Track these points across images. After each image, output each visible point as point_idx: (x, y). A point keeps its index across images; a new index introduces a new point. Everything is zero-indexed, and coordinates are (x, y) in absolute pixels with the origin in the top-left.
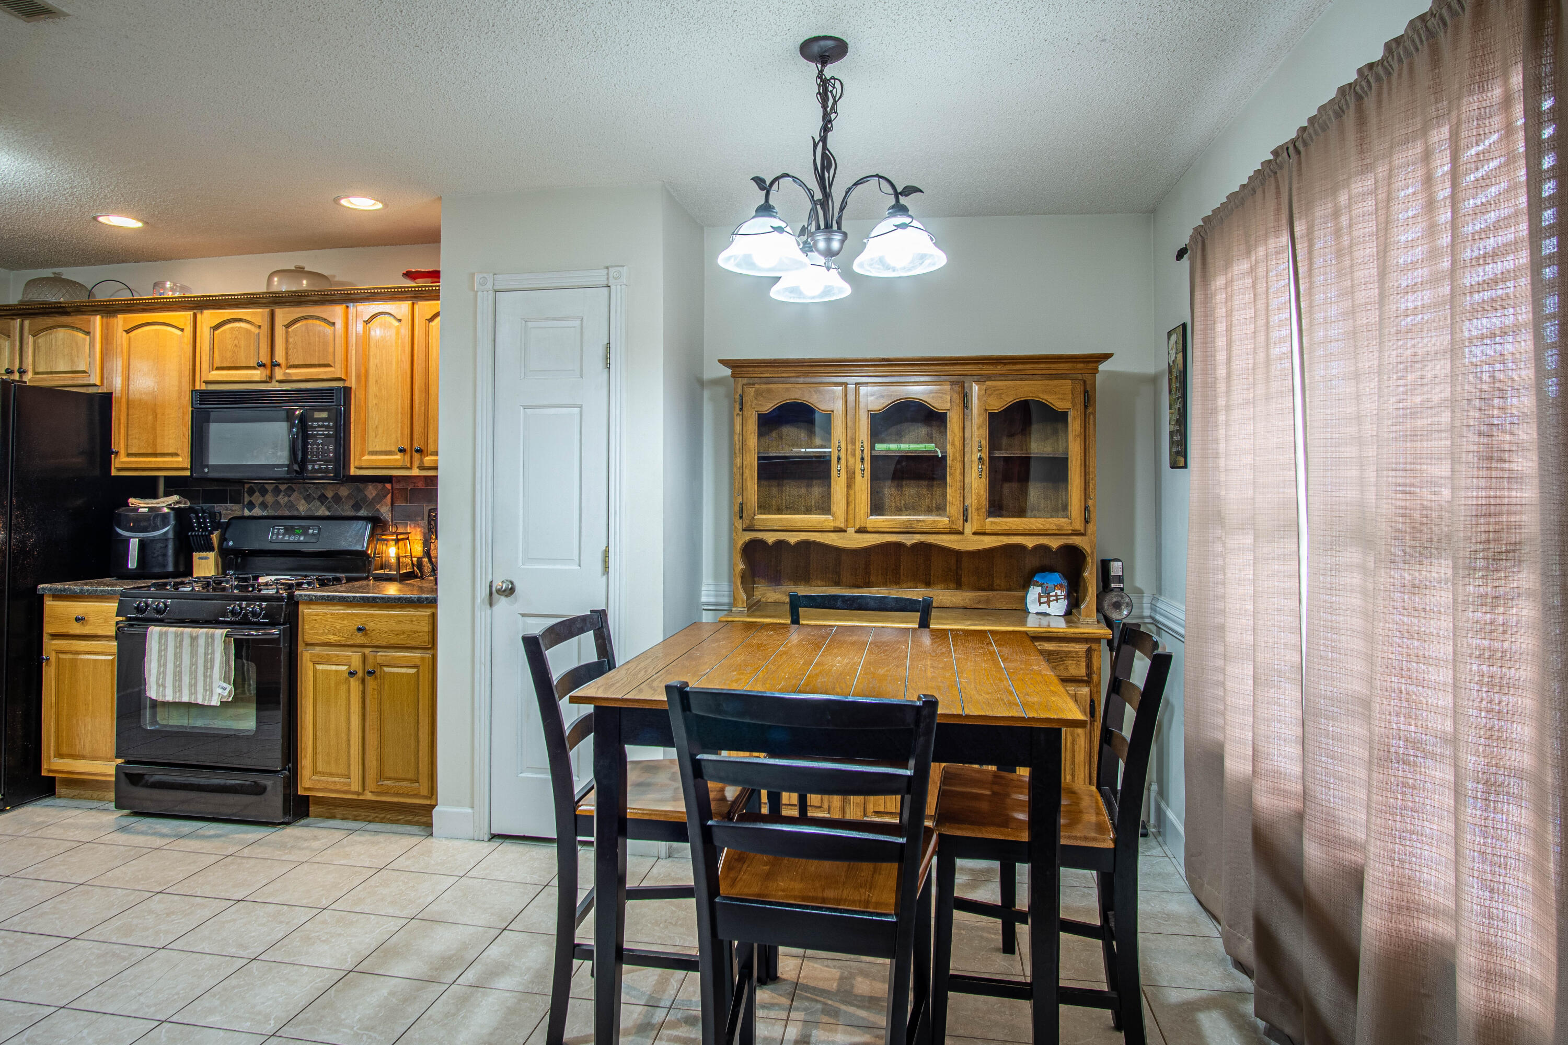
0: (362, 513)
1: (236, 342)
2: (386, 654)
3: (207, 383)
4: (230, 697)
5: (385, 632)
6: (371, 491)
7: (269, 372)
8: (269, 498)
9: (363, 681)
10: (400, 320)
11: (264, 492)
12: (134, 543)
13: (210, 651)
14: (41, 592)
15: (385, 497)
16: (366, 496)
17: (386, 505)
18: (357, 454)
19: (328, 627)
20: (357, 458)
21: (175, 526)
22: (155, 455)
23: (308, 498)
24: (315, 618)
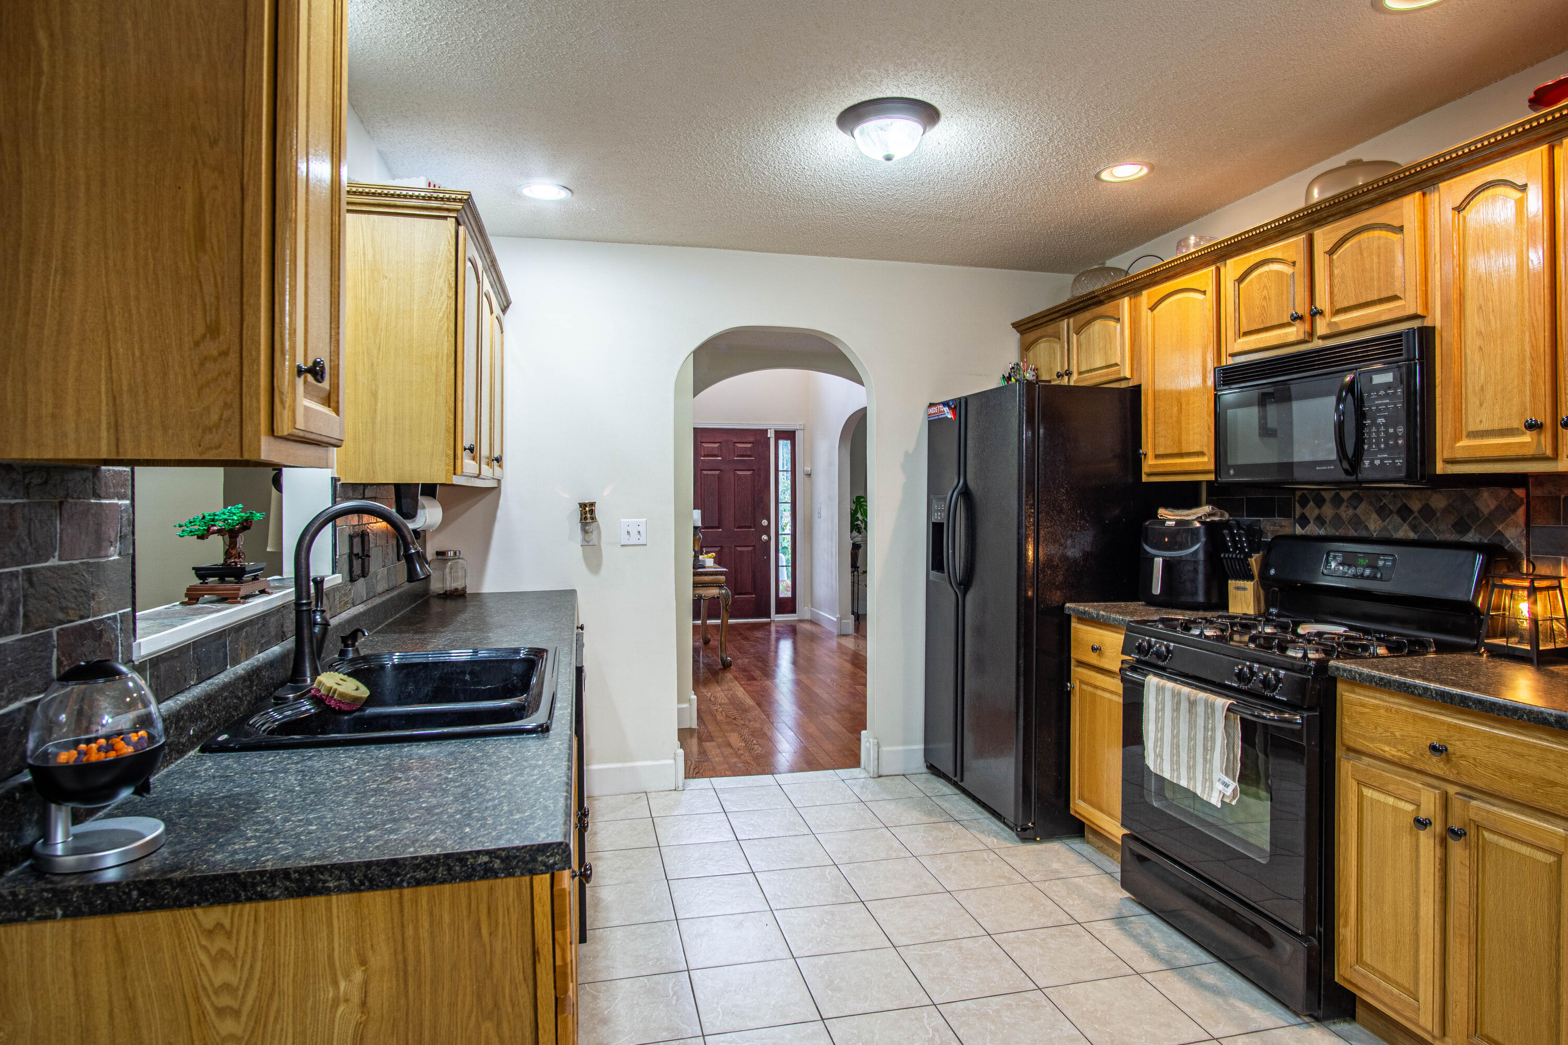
0: (1471, 537)
1: (1265, 292)
2: (1488, 807)
3: (1233, 355)
4: (1234, 798)
5: (1486, 766)
6: (1487, 501)
7: (1307, 327)
8: (1328, 511)
9: (1444, 843)
10: (1525, 188)
11: (1320, 502)
12: (1159, 562)
13: (1210, 726)
14: (1067, 612)
16: (1477, 509)
17: (1516, 525)
18: (1447, 437)
19: (1380, 730)
20: (1447, 444)
21: (1206, 543)
22: (1181, 455)
23: (1382, 512)
24: (1359, 709)
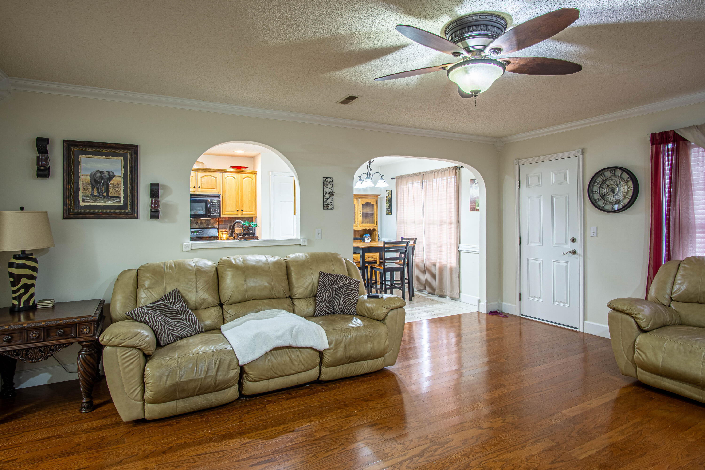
10: (235, 178)
15: (217, 222)
17: (217, 224)
